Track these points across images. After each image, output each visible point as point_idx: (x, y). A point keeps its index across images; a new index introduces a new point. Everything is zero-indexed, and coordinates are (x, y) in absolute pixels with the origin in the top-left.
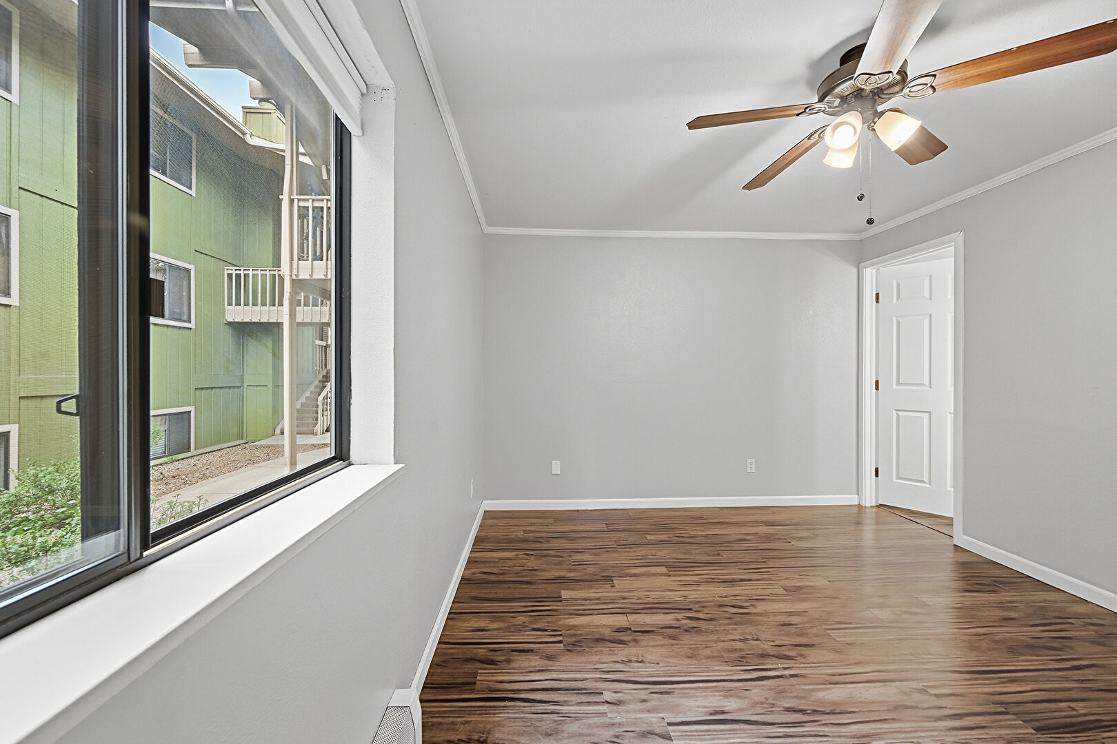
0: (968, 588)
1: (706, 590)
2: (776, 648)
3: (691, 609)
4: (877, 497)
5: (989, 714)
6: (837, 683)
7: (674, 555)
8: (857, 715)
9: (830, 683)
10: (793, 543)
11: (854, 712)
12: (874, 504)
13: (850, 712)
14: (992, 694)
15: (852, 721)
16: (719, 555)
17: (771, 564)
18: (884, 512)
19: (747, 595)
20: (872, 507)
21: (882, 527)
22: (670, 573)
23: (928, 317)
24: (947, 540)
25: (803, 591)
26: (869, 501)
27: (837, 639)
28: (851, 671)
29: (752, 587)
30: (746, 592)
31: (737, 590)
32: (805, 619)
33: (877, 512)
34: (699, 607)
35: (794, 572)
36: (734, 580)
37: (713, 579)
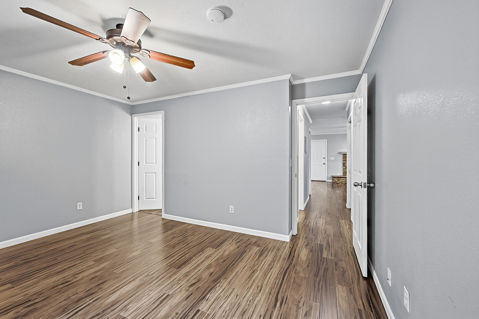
0: (165, 231)
1: (44, 283)
2: (86, 293)
3: (30, 300)
4: (139, 208)
5: (166, 271)
6: (116, 291)
7: (19, 273)
8: (122, 300)
9: (112, 294)
10: (101, 238)
11: (121, 300)
12: (138, 211)
13: (120, 301)
14: (167, 264)
15: (120, 304)
16: (56, 259)
17: (87, 252)
18: (141, 213)
19: (72, 274)
20: (137, 212)
21: (140, 219)
22: (14, 286)
23: (155, 139)
24: (160, 217)
25: (104, 258)
26: (136, 210)
27: (117, 273)
28: (122, 283)
29: (76, 268)
30: (72, 272)
31: (66, 274)
32: (103, 271)
33: (139, 214)
34: (37, 296)
35: (100, 251)
36: (65, 269)
37: (50, 274)
